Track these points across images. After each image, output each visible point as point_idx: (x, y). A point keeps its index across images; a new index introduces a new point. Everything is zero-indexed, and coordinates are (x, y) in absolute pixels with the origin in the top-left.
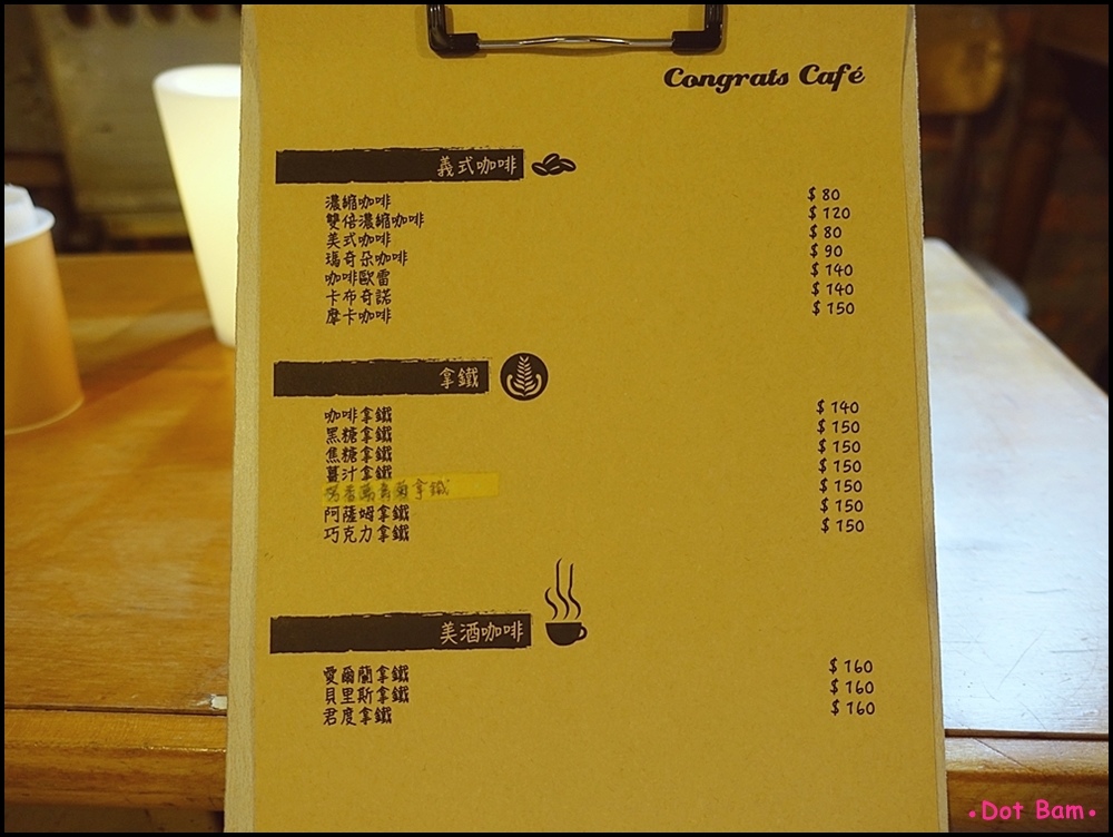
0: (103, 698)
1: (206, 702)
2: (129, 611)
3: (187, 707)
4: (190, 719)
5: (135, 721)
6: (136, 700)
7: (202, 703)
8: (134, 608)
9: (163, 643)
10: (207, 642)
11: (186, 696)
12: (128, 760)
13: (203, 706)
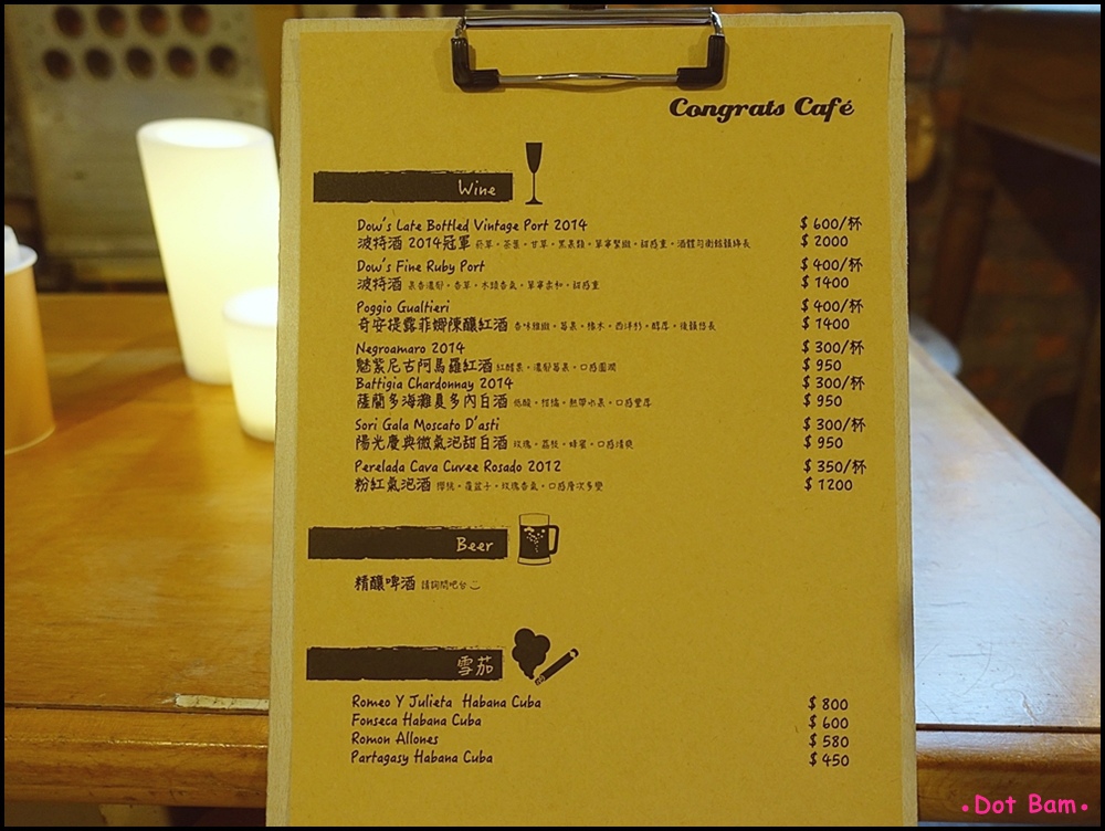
0: (72, 697)
1: (171, 700)
2: (96, 620)
3: (152, 705)
4: (154, 715)
5: (102, 719)
6: (103, 699)
7: (167, 701)
8: (103, 617)
9: (129, 648)
10: (173, 648)
11: (151, 695)
12: (94, 754)
13: (168, 704)
